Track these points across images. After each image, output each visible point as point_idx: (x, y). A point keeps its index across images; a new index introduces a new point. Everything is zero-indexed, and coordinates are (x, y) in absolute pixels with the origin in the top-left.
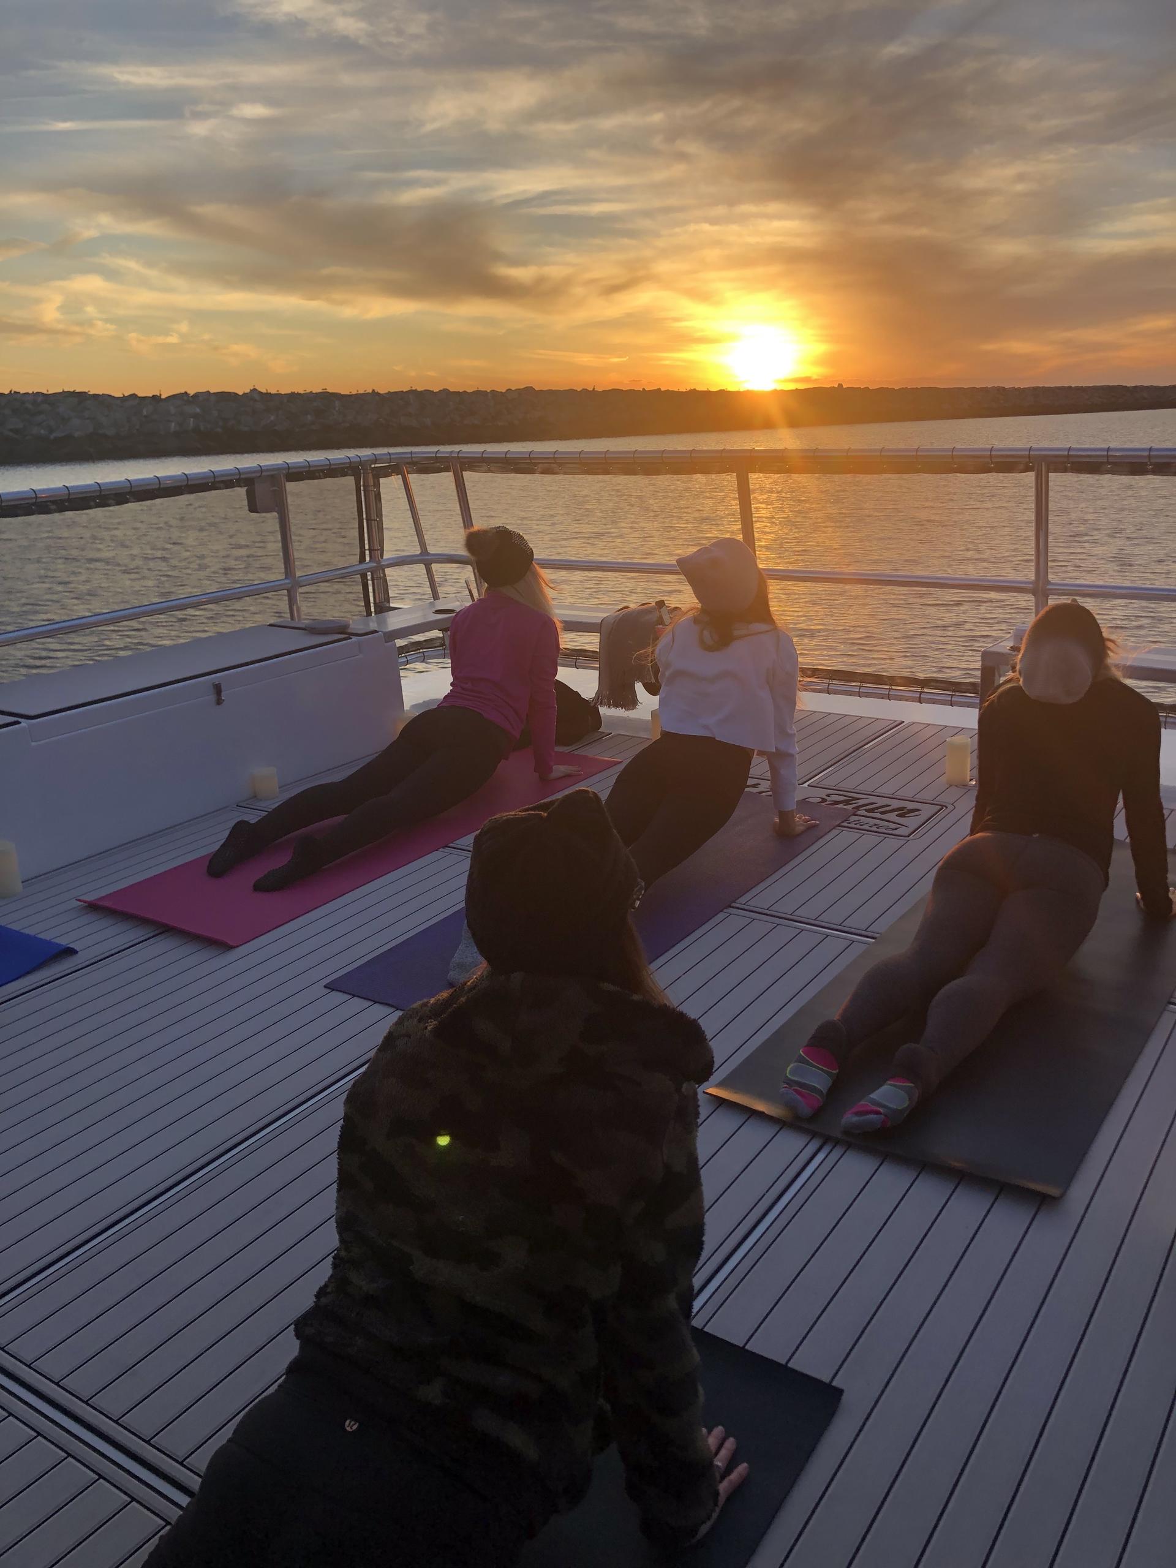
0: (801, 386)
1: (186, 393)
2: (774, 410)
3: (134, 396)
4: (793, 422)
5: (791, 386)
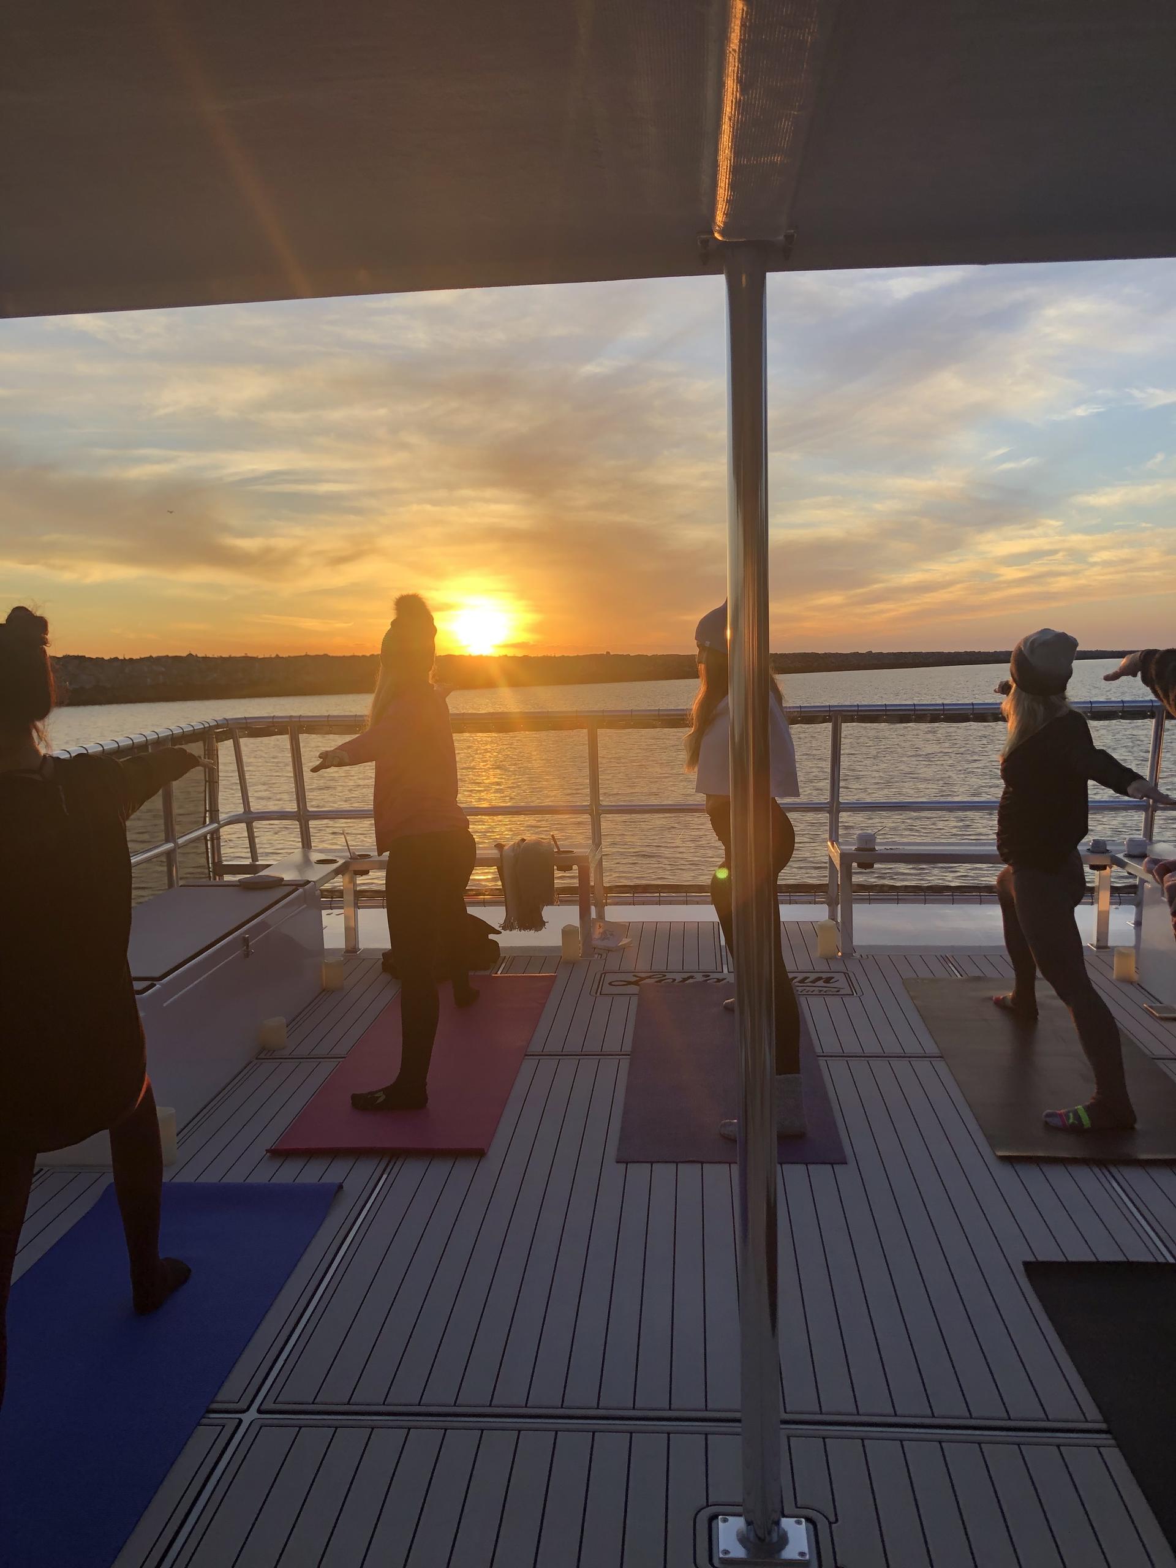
0: (519, 653)
1: (151, 656)
2: (494, 671)
3: (116, 659)
4: (514, 683)
5: (510, 652)
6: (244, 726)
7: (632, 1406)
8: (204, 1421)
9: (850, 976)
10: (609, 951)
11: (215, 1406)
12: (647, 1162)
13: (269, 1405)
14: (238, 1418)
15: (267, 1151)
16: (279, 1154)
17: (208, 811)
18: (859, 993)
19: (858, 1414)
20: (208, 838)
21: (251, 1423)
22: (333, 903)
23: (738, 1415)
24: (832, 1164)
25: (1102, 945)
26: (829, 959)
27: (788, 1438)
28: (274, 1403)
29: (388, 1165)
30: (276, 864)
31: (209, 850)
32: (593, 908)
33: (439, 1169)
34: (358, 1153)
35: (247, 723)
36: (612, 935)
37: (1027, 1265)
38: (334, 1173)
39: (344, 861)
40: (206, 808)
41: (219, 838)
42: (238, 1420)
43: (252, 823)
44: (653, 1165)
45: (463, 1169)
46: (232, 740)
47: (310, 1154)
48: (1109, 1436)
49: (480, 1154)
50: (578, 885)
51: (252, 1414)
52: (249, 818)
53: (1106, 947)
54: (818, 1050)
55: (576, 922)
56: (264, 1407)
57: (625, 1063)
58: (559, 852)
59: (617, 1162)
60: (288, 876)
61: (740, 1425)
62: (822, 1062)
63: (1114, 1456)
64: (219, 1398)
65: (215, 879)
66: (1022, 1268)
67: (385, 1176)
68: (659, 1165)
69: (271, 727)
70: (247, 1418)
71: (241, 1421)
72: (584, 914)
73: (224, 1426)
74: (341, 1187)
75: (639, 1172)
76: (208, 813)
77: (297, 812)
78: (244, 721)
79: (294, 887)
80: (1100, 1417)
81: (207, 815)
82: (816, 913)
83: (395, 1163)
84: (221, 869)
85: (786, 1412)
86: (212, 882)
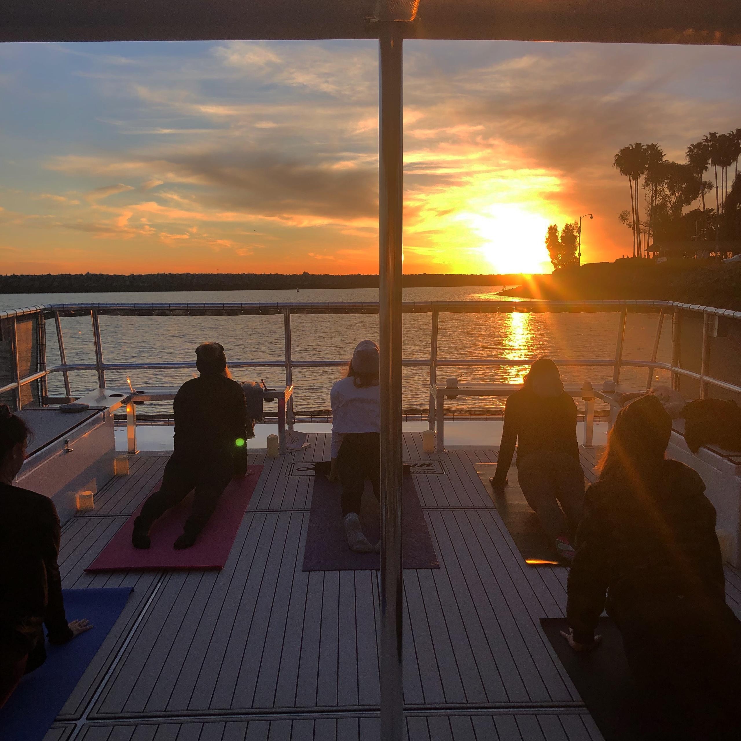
6: (63, 309)
7: (315, 705)
8: (53, 726)
9: (442, 463)
10: (296, 451)
11: (58, 717)
12: (322, 571)
13: (94, 715)
14: (75, 723)
15: (85, 570)
16: (92, 572)
17: (39, 363)
18: (448, 472)
19: (446, 703)
20: (39, 381)
21: (83, 725)
22: (119, 422)
23: (379, 707)
24: (431, 569)
25: (589, 445)
26: (429, 453)
27: (406, 718)
28: (97, 714)
29: (161, 578)
30: (83, 398)
31: (39, 389)
32: (286, 425)
33: (193, 579)
34: (142, 571)
35: (64, 307)
36: (298, 439)
37: (542, 620)
38: (129, 582)
39: (127, 395)
40: (37, 361)
41: (45, 381)
42: (74, 725)
43: (67, 371)
44: (325, 572)
45: (208, 579)
46: (54, 318)
47: (112, 572)
48: (585, 709)
49: (218, 569)
50: (278, 411)
51: (83, 720)
52: (65, 369)
53: (592, 446)
54: (423, 505)
55: (277, 433)
56: (91, 716)
57: (307, 515)
58: (266, 390)
59: (303, 571)
60: (92, 404)
61: (380, 712)
62: (425, 512)
63: (589, 719)
64: (61, 713)
65: (43, 406)
66: (539, 623)
67: (160, 584)
68: (328, 572)
69: (79, 310)
70: (80, 723)
71: (76, 725)
72: (281, 428)
73: (66, 728)
74: (133, 590)
75: (316, 576)
76: (38, 365)
77: (95, 365)
78: (62, 306)
79: (97, 411)
80: (580, 699)
81: (38, 367)
82: (422, 427)
83: (165, 577)
84: (47, 401)
85: (405, 704)
86: (41, 408)
